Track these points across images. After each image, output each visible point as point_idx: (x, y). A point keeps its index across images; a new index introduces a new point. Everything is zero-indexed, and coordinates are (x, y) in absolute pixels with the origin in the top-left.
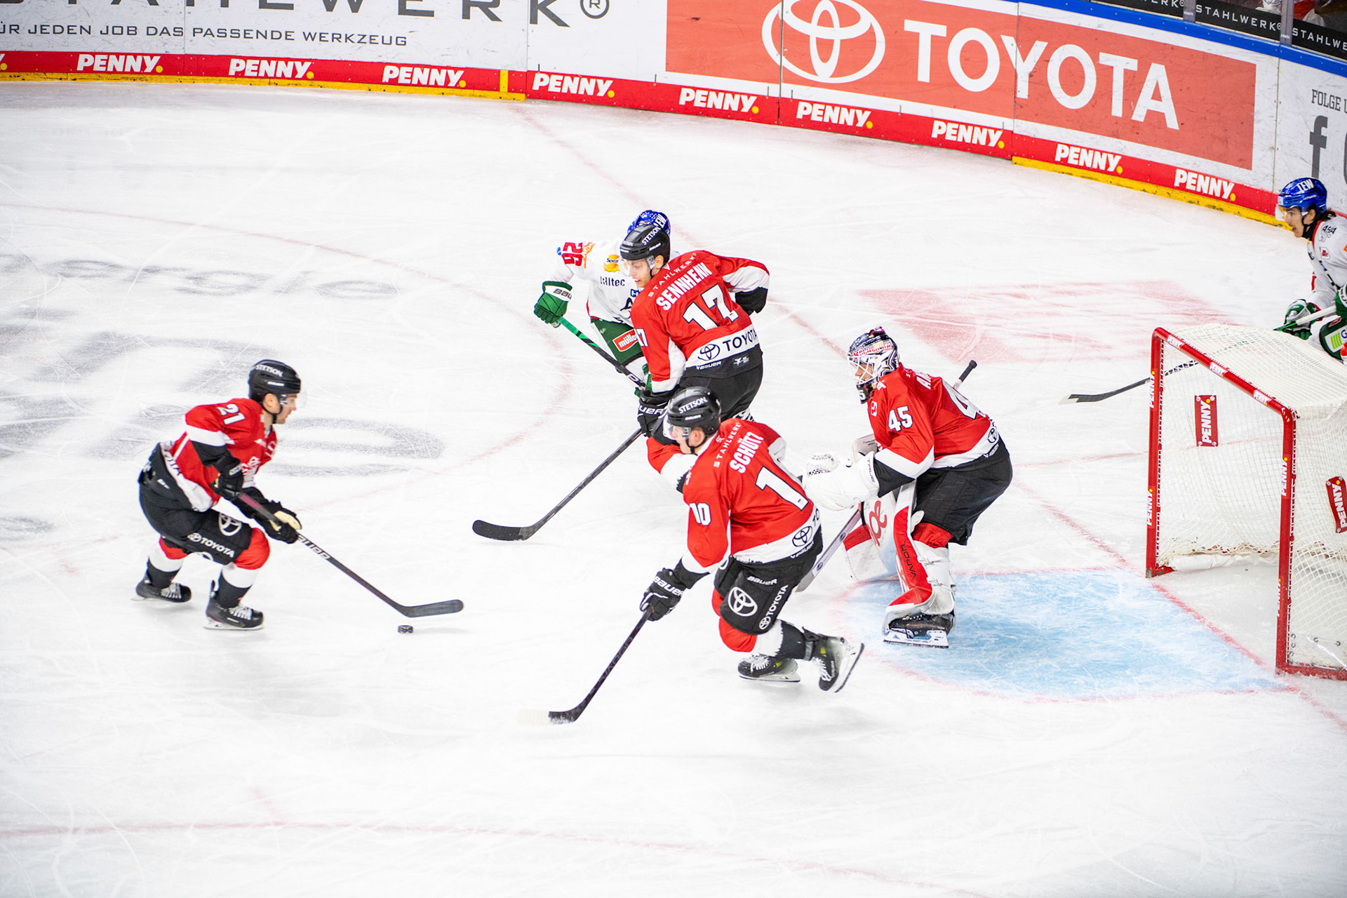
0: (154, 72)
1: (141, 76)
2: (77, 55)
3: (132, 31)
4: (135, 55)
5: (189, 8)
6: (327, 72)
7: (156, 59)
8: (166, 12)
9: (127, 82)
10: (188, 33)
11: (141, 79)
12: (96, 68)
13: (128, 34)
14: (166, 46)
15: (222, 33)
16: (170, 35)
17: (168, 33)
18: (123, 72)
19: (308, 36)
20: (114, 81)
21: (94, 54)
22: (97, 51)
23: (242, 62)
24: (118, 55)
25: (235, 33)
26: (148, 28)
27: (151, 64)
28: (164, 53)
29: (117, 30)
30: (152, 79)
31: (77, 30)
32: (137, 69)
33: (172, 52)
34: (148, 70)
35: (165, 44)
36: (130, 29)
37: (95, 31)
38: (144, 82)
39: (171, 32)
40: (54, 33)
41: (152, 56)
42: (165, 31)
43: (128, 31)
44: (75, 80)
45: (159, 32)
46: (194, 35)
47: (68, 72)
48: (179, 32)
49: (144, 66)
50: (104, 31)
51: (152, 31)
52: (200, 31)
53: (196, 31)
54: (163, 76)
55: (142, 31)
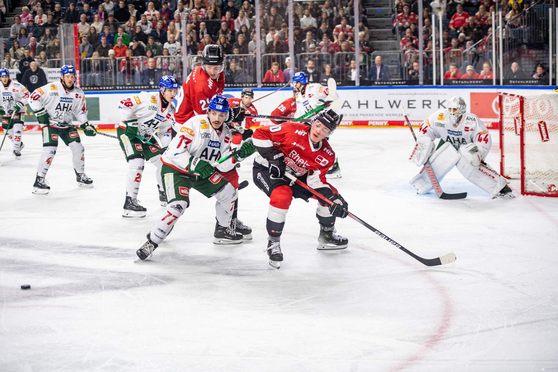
0: (351, 125)
1: (348, 126)
4: (347, 121)
5: (359, 109)
6: (392, 124)
8: (353, 110)
15: (367, 115)
18: (344, 125)
19: (387, 115)
23: (372, 122)
25: (370, 115)
28: (353, 120)
32: (347, 124)
33: (355, 120)
35: (354, 118)
41: (351, 121)
42: (354, 115)
45: (352, 115)
48: (357, 115)
49: (349, 124)
51: (350, 115)
53: (361, 115)
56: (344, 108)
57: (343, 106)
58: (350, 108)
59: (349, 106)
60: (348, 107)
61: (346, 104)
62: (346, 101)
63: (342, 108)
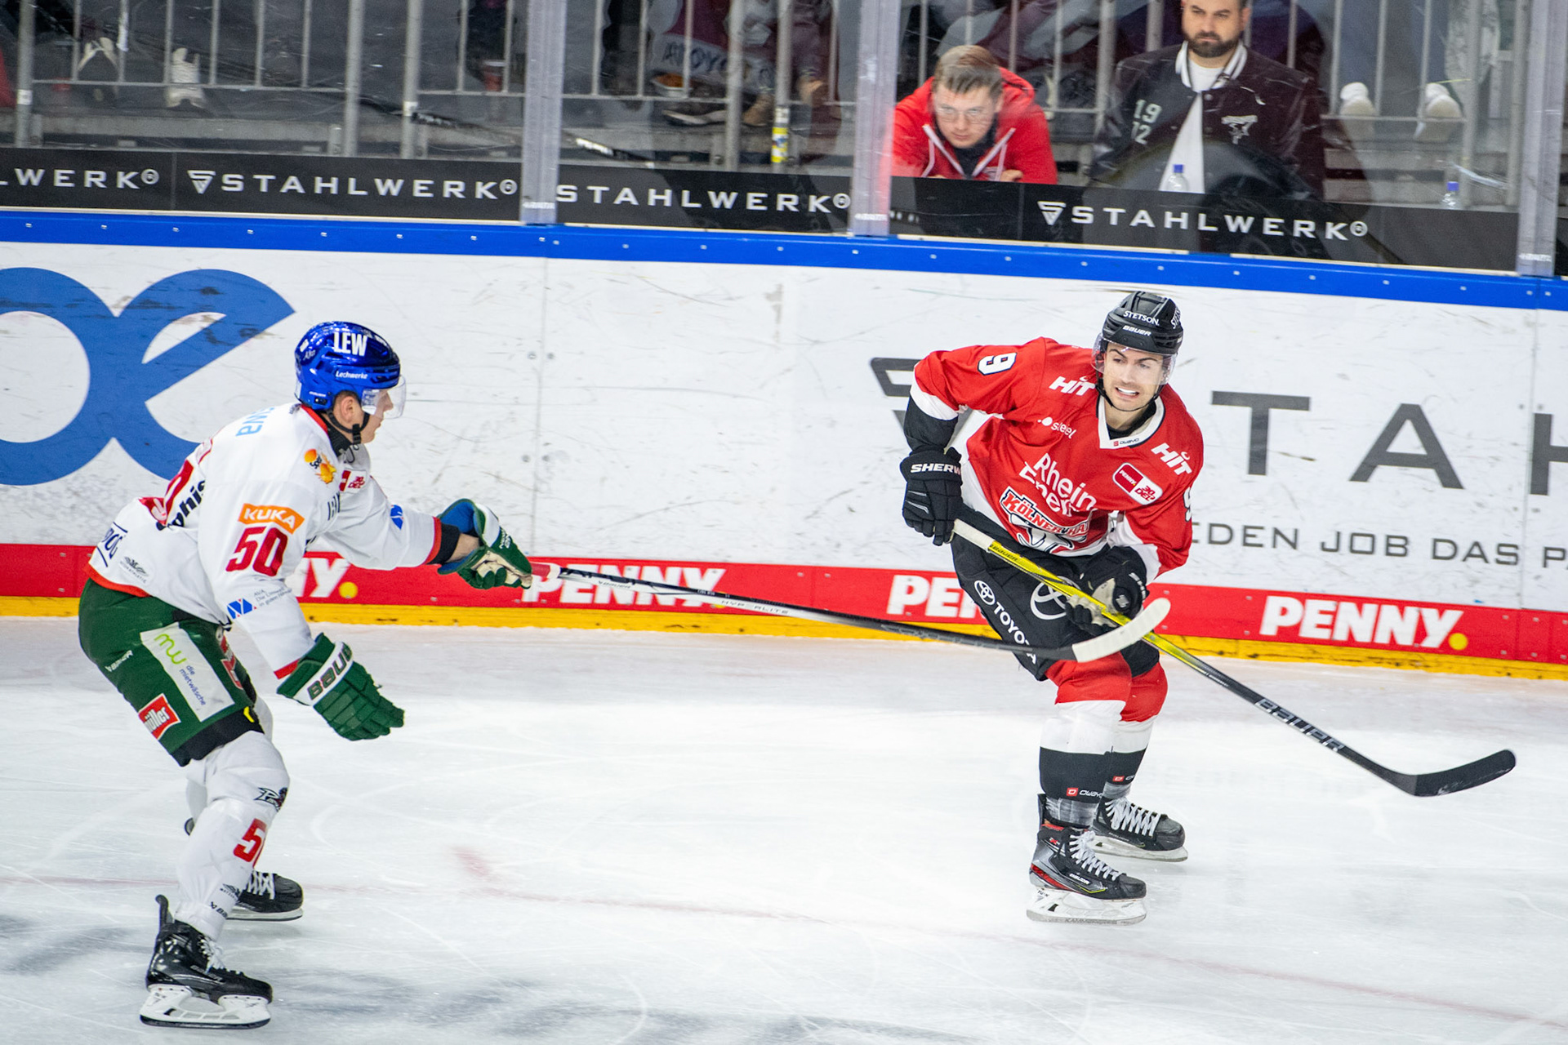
0: (1445, 648)
1: (1414, 656)
2: (1261, 597)
3: (1397, 546)
4: (1402, 605)
5: (1537, 500)
7: (1453, 617)
8: (1480, 505)
9: (1379, 668)
10: (1531, 558)
11: (1413, 663)
12: (1305, 632)
13: (1388, 554)
14: (1477, 587)
16: (1486, 561)
17: (1483, 556)
18: (1372, 645)
20: (1348, 666)
21: (1302, 597)
22: (1311, 590)
24: (1360, 602)
26: (1436, 541)
27: (1439, 628)
28: (1469, 601)
29: (1362, 544)
30: (1439, 664)
31: (1265, 537)
32: (1406, 638)
33: (1489, 603)
34: (1433, 641)
35: (1475, 582)
36: (1393, 541)
37: (1309, 542)
38: (1421, 671)
39: (1491, 554)
40: (1211, 542)
41: (1442, 608)
42: (1476, 552)
43: (1389, 545)
44: (1255, 656)
45: (1463, 552)
46: (1545, 565)
47: (1238, 637)
48: (1509, 554)
49: (1421, 632)
50: (1331, 545)
51: (1444, 550)
52: (1558, 554)
53: (1551, 554)
54: (1466, 660)
55: (1420, 549)
56: (1383, 472)
57: (1379, 456)
58: (1450, 479)
59: (1435, 459)
60: (1430, 474)
61: (1407, 441)
62: (1409, 413)
63: (1363, 474)
